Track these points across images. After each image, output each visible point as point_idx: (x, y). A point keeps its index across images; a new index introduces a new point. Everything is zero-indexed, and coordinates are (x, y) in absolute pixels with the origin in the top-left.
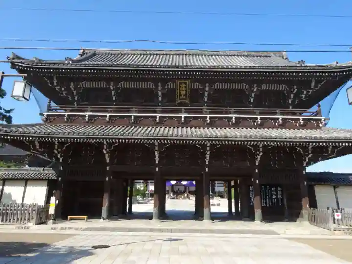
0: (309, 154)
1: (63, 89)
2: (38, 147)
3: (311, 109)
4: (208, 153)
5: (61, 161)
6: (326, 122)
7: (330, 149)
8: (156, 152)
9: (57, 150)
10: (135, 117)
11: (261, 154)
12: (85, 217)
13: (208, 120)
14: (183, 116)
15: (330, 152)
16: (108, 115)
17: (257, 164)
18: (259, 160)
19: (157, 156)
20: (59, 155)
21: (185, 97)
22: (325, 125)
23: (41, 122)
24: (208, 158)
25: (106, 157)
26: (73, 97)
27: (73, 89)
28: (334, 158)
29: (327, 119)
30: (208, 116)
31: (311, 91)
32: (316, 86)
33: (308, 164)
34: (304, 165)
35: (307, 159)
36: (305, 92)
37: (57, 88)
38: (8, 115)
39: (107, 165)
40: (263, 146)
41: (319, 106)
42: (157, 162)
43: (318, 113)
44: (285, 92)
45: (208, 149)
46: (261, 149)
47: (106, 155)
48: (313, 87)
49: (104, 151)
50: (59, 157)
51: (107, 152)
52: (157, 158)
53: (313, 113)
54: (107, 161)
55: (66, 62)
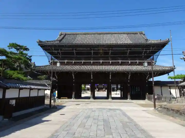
0: (148, 75)
1: (56, 51)
3: (151, 58)
4: (111, 75)
5: (57, 78)
8: (92, 75)
10: (83, 62)
11: (130, 75)
12: (67, 98)
13: (111, 63)
14: (101, 61)
15: (156, 74)
16: (73, 61)
17: (129, 79)
18: (129, 77)
19: (92, 76)
20: (56, 76)
22: (155, 63)
24: (110, 77)
25: (73, 77)
27: (60, 51)
28: (157, 76)
29: (156, 62)
30: (111, 61)
31: (151, 51)
33: (148, 78)
35: (148, 77)
36: (148, 51)
37: (54, 51)
38: (30, 58)
39: (74, 79)
41: (153, 56)
43: (153, 59)
45: (111, 73)
46: (130, 74)
48: (151, 49)
49: (73, 75)
51: (74, 75)
52: (92, 77)
55: (57, 42)
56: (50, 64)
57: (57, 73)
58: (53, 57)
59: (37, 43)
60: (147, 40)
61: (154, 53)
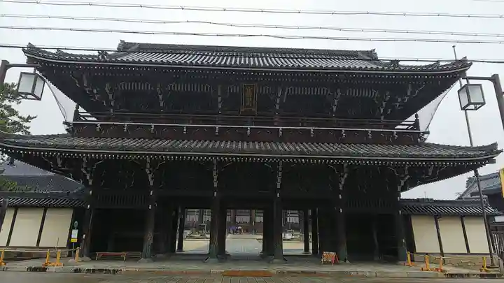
0: (406, 176)
1: (95, 91)
2: (60, 166)
3: (409, 119)
4: (280, 174)
5: (90, 183)
6: (426, 137)
7: (431, 170)
8: (214, 173)
9: (86, 169)
10: (188, 127)
11: (346, 176)
13: (281, 133)
14: (249, 127)
15: (430, 174)
16: (153, 125)
17: (341, 188)
18: (343, 183)
19: (216, 177)
20: (88, 176)
21: (251, 104)
23: (66, 132)
24: (279, 180)
25: (150, 179)
26: (108, 102)
27: (108, 91)
28: (435, 181)
29: (426, 133)
30: (281, 128)
31: (407, 98)
32: (412, 93)
33: (404, 189)
34: (399, 190)
35: (402, 182)
36: (400, 100)
37: (87, 89)
39: (151, 188)
40: (348, 166)
41: (417, 116)
42: (215, 185)
43: (416, 124)
44: (375, 99)
45: (280, 169)
46: (345, 170)
47: (150, 176)
48: (409, 94)
49: (147, 170)
50: (88, 178)
51: (151, 172)
52: (215, 180)
53: (410, 125)
54: (151, 184)
55: (100, 57)
56: (67, 130)
58: (81, 110)
59: (25, 53)
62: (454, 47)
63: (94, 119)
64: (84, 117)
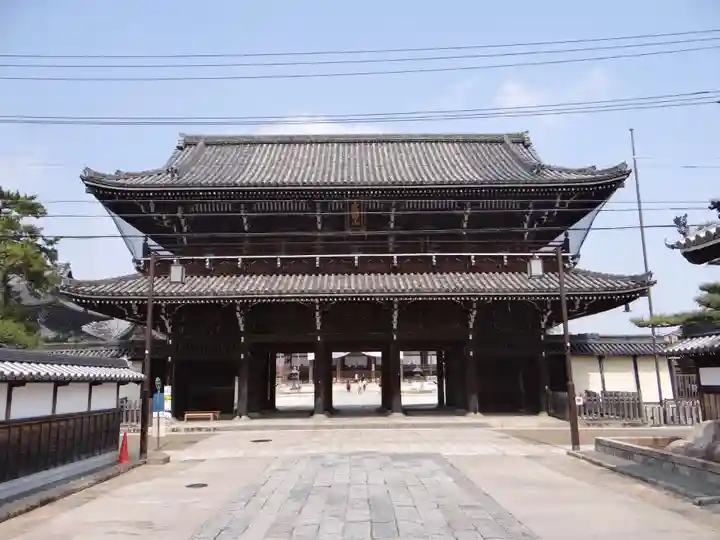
0: (548, 311)
1: (165, 218)
2: (135, 312)
3: (556, 239)
4: (396, 313)
5: (169, 330)
6: (575, 261)
7: (577, 303)
8: (317, 314)
9: (165, 315)
10: (282, 260)
11: (475, 313)
13: (396, 262)
14: (356, 256)
15: (577, 307)
16: (240, 258)
17: (471, 326)
18: (473, 320)
19: (318, 319)
20: (167, 322)
21: (359, 224)
22: (575, 264)
23: (136, 272)
24: (395, 320)
25: (240, 323)
26: (180, 228)
27: (180, 216)
28: (584, 315)
29: (577, 256)
30: (395, 256)
31: (556, 210)
32: (562, 204)
33: (549, 325)
34: (543, 326)
35: (546, 317)
36: (547, 213)
37: (155, 215)
38: (50, 248)
39: (242, 334)
40: (478, 303)
41: (566, 235)
42: (319, 328)
43: (566, 246)
45: (396, 306)
46: (474, 306)
47: (241, 319)
48: (558, 205)
49: (238, 315)
50: (167, 324)
51: (242, 315)
52: (318, 321)
53: (558, 246)
54: (242, 329)
55: (169, 176)
56: (138, 269)
57: (170, 308)
58: (151, 242)
59: (83, 180)
60: (540, 168)
61: (569, 219)
62: (631, 130)
63: (167, 253)
64: (155, 251)
